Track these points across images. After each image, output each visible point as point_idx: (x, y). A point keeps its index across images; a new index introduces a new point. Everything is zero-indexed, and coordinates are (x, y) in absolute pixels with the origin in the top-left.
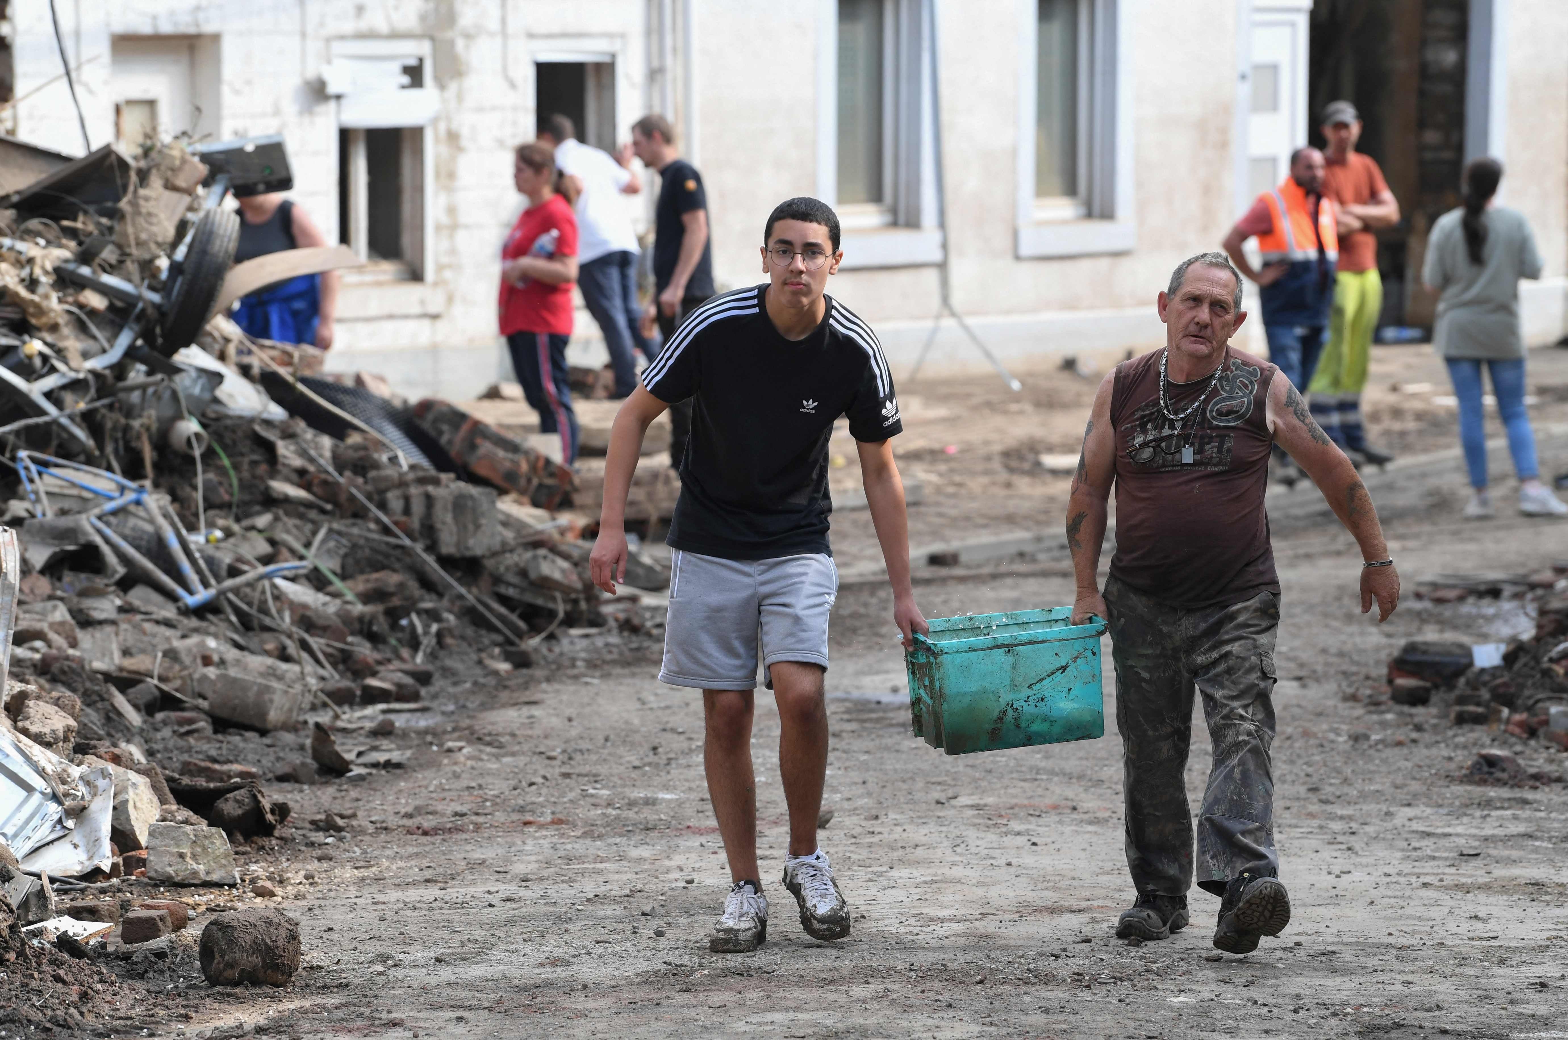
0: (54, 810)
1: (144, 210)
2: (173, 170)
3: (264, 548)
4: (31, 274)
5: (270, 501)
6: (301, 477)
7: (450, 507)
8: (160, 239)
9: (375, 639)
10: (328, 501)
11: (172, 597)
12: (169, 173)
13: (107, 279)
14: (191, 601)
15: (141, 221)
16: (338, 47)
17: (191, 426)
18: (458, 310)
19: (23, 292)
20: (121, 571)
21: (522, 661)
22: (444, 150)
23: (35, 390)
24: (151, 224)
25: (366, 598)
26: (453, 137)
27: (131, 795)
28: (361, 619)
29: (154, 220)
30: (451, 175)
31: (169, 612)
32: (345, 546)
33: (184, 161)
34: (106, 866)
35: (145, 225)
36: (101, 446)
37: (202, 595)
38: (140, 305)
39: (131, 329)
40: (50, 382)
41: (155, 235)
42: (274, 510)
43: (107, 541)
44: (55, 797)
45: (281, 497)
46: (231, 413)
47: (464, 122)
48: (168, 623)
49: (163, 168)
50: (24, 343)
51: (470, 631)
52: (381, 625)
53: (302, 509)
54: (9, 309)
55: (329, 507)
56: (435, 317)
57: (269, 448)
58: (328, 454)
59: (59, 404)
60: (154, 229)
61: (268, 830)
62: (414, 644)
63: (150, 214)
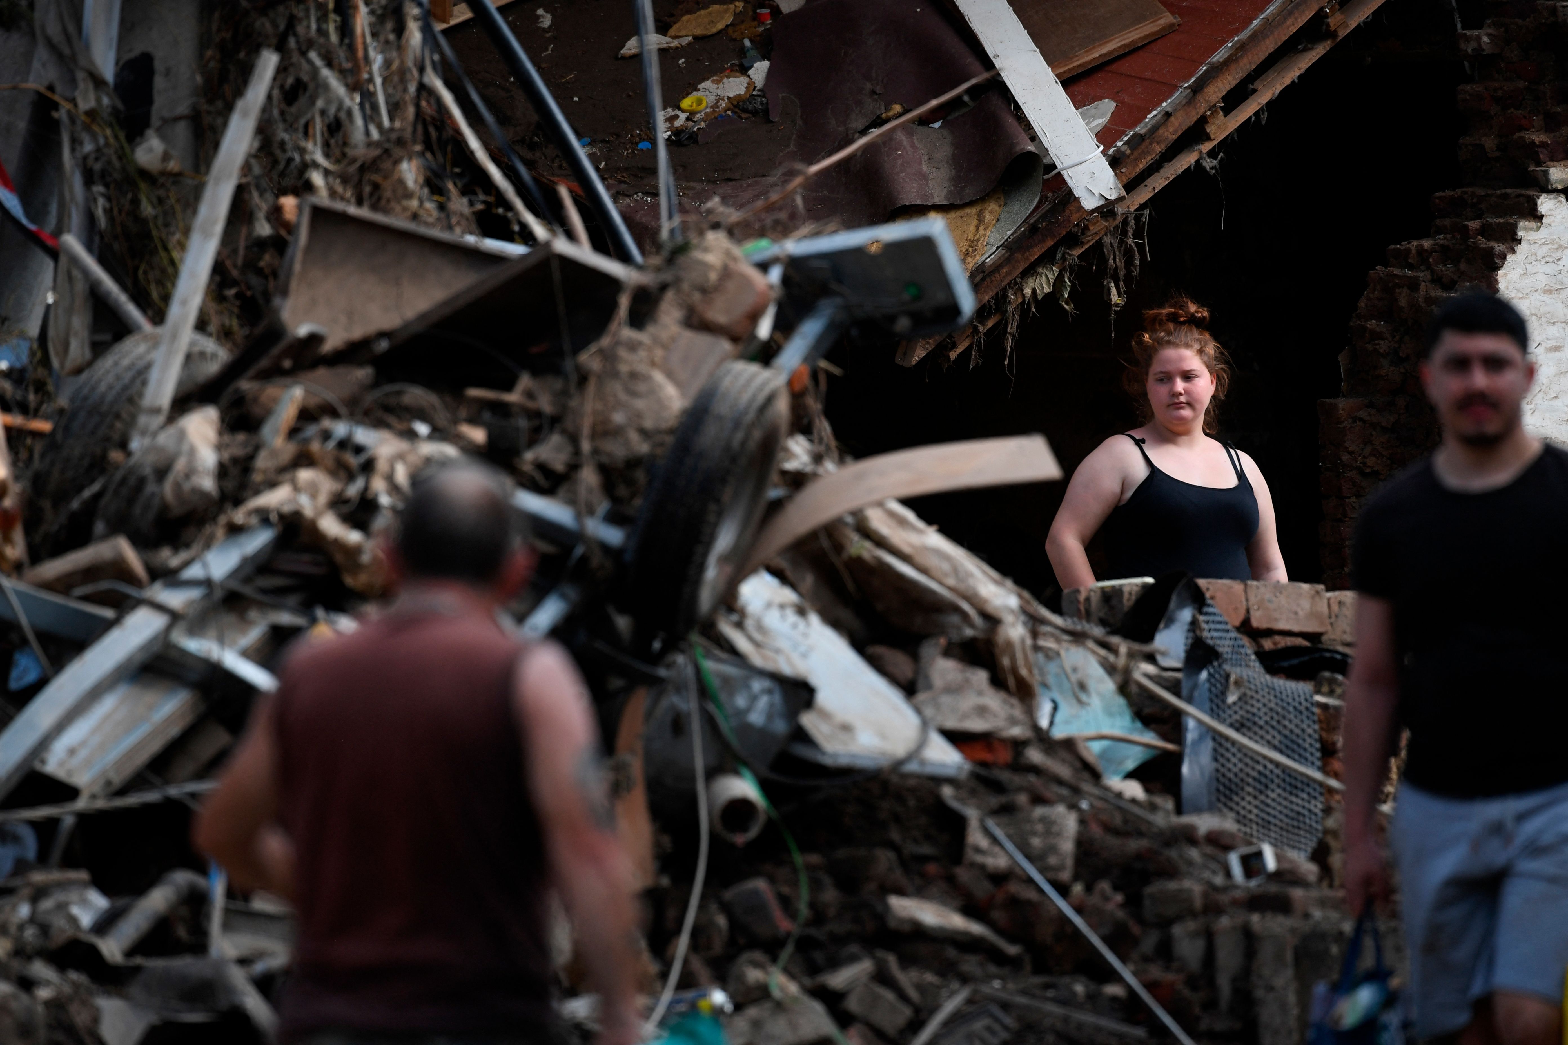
1: (624, 368)
2: (704, 290)
4: (366, 488)
5: (879, 939)
7: (1289, 956)
8: (648, 424)
10: (1012, 939)
12: (697, 296)
15: (616, 388)
19: (333, 527)
24: (634, 394)
29: (642, 387)
32: (1006, 1028)
33: (726, 273)
35: (623, 396)
38: (579, 551)
39: (563, 596)
41: (639, 415)
42: (880, 954)
45: (907, 928)
46: (827, 761)
49: (685, 286)
50: (314, 621)
53: (951, 953)
54: (306, 557)
55: (1013, 950)
58: (1067, 846)
60: (640, 404)
63: (634, 375)
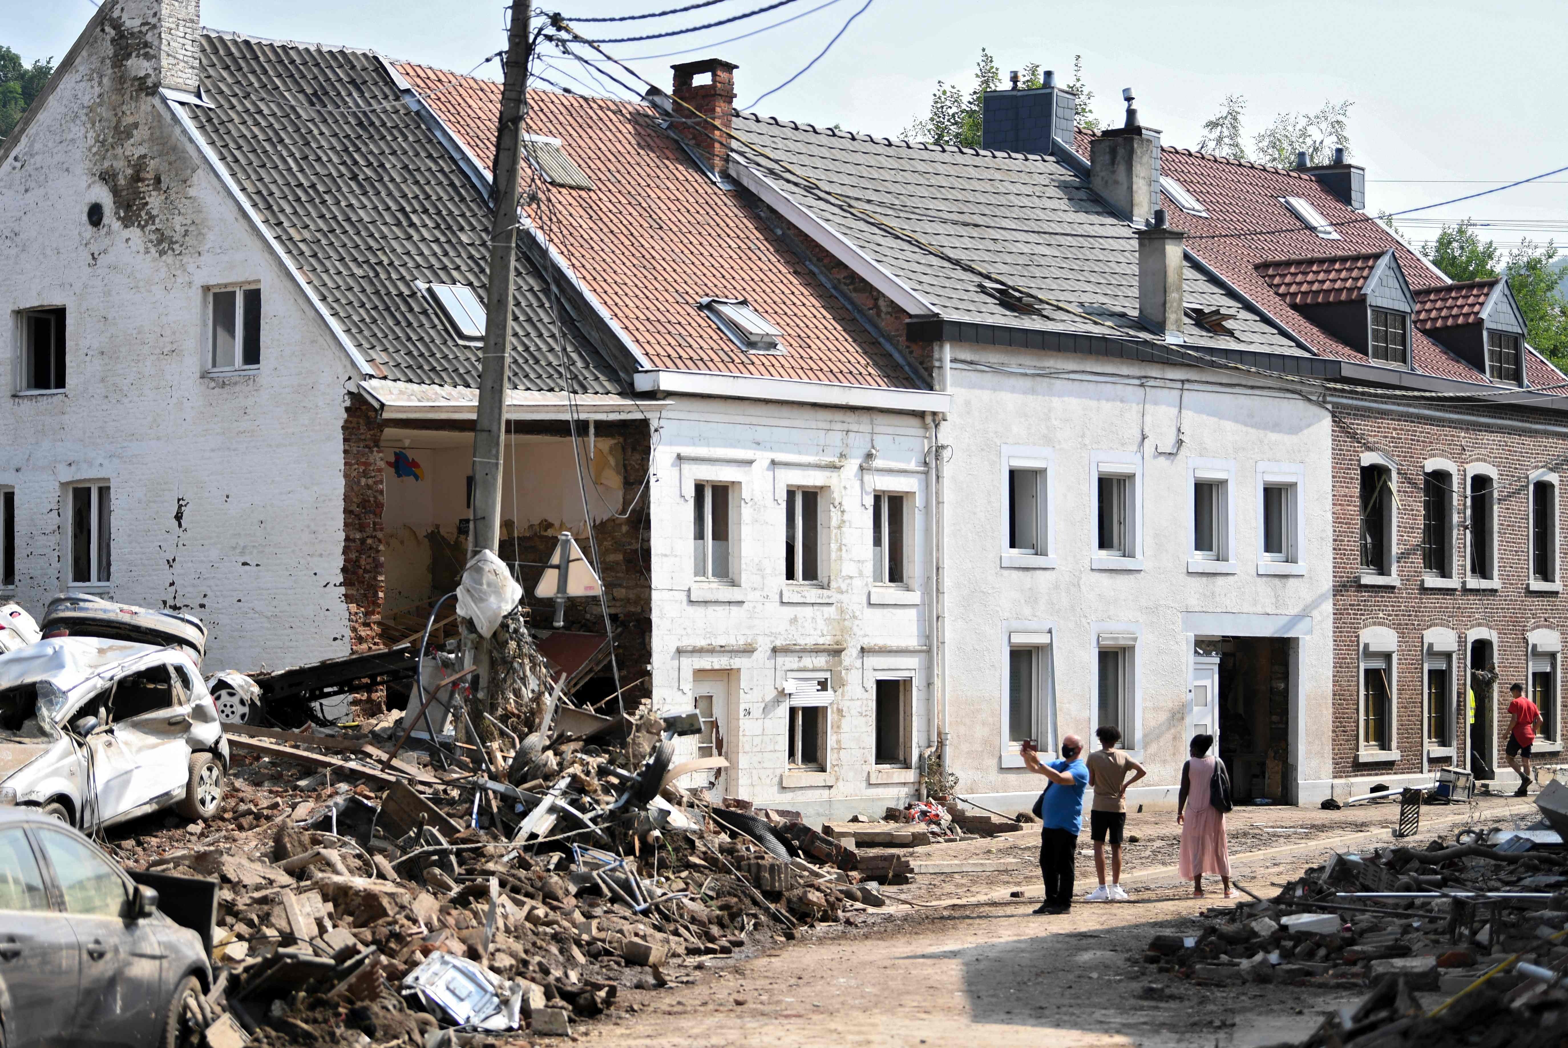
0: (496, 1000)
1: (637, 742)
2: (650, 725)
3: (683, 886)
4: (587, 769)
5: (689, 866)
6: (705, 856)
8: (643, 754)
9: (722, 926)
10: (714, 866)
11: (630, 906)
13: (619, 771)
14: (638, 908)
15: (636, 747)
16: (790, 674)
17: (657, 833)
18: (840, 784)
19: (583, 776)
20: (609, 895)
21: (790, 937)
22: (836, 716)
23: (586, 818)
25: (721, 908)
26: (840, 711)
27: (531, 995)
28: (718, 917)
29: (641, 746)
30: (839, 727)
31: (628, 913)
32: (718, 885)
33: (655, 721)
34: (515, 1025)
35: (638, 748)
36: (614, 841)
37: (643, 906)
38: (633, 781)
39: (629, 791)
40: (591, 814)
41: (641, 752)
42: (690, 869)
43: (604, 881)
44: (497, 995)
45: (694, 864)
46: (675, 827)
47: (845, 705)
48: (625, 918)
49: (647, 724)
50: (582, 797)
51: (771, 923)
52: (726, 920)
53: (702, 869)
54: (577, 783)
55: (714, 868)
56: (830, 787)
57: (692, 843)
59: (596, 824)
60: (641, 749)
61: (600, 1011)
62: (742, 929)
63: (639, 744)
